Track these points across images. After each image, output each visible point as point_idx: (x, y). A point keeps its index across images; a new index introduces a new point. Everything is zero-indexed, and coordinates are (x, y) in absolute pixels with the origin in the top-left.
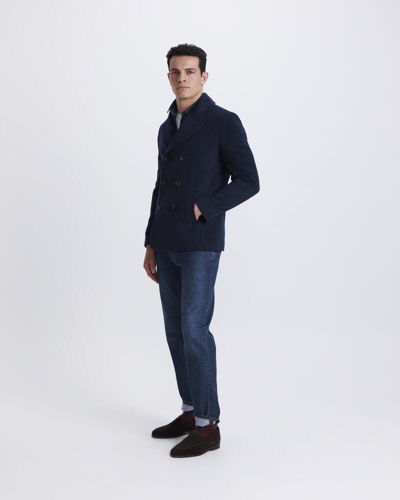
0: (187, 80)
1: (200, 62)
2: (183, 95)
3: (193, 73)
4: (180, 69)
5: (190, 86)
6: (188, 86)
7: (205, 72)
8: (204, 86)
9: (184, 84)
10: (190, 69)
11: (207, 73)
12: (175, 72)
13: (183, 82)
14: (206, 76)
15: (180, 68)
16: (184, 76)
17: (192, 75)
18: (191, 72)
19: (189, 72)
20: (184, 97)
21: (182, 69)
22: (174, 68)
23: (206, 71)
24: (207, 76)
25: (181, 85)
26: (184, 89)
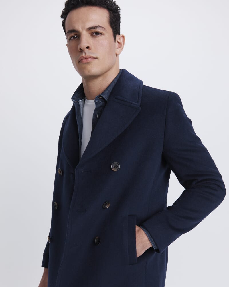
0: (92, 47)
1: (110, 15)
2: (89, 71)
3: (101, 34)
4: (80, 29)
5: (98, 57)
6: (94, 56)
7: (119, 34)
8: (120, 56)
9: (88, 53)
10: (95, 28)
11: (123, 36)
12: (74, 37)
13: (86, 50)
14: (121, 41)
15: (79, 27)
16: (86, 40)
17: (100, 37)
18: (97, 34)
19: (94, 32)
20: (90, 74)
21: (82, 29)
22: (71, 29)
23: (122, 33)
24: (124, 42)
25: (84, 55)
26: (89, 60)
